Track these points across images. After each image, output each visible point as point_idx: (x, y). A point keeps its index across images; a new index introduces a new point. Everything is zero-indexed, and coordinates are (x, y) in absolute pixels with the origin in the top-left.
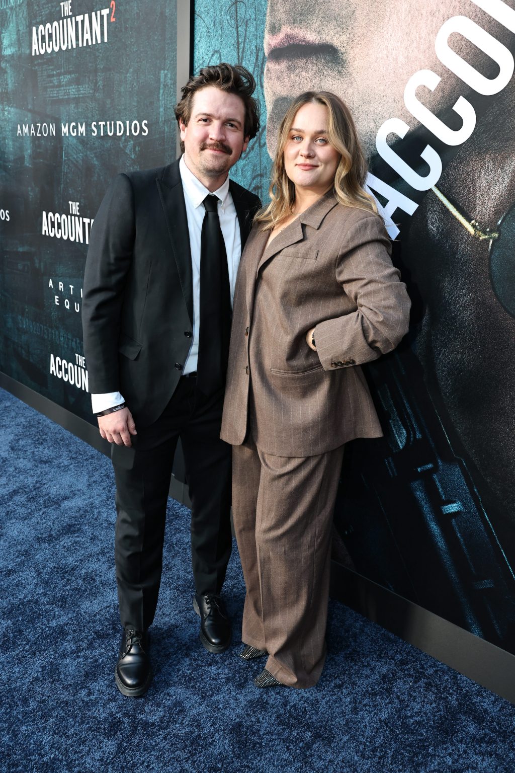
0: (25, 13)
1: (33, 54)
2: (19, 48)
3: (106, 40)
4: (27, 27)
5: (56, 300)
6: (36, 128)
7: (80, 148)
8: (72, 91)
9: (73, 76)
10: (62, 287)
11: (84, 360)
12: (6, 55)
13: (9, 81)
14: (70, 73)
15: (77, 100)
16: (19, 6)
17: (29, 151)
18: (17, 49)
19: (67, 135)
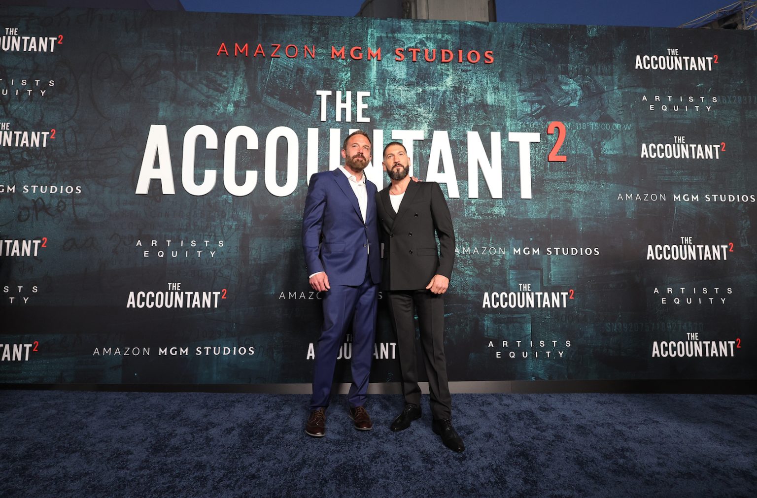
0: (633, 136)
1: (642, 156)
2: (624, 152)
3: (717, 157)
4: (635, 142)
5: (663, 301)
6: (643, 197)
7: (694, 207)
8: (686, 178)
9: (687, 171)
10: (671, 291)
11: (697, 335)
12: (606, 154)
13: (609, 168)
14: (684, 170)
15: (690, 184)
16: (626, 131)
17: (633, 209)
18: (622, 152)
19: (680, 200)
